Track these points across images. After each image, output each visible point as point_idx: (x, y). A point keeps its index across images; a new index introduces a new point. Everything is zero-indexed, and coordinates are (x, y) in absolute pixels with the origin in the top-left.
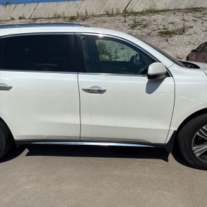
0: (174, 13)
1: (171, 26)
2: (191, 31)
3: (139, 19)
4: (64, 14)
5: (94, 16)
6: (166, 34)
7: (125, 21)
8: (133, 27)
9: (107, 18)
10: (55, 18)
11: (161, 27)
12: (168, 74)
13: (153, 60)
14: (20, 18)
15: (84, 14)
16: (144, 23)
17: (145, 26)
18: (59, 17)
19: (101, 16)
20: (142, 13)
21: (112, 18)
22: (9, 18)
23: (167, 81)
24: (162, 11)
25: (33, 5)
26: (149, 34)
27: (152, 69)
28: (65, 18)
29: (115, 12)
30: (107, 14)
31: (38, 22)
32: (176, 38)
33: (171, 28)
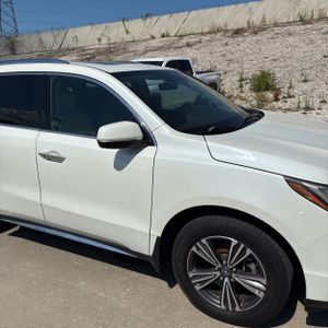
4: (226, 25)
5: (276, 25)
9: (299, 28)
10: (212, 32)
14: (163, 36)
18: (218, 31)
19: (289, 23)
21: (309, 26)
22: (149, 36)
25: (183, 15)
28: (226, 31)
29: (316, 17)
30: (301, 20)
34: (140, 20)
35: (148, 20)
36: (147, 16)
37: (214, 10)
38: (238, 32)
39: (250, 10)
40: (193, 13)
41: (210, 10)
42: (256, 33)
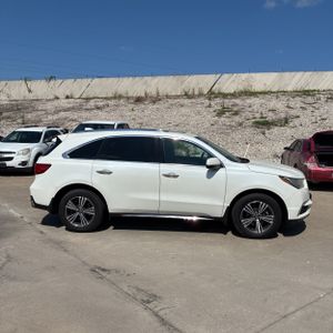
0: (277, 97)
1: (271, 114)
2: (296, 122)
3: (228, 102)
4: (127, 92)
5: (167, 96)
6: (263, 124)
7: (210, 106)
8: (220, 113)
9: (187, 101)
10: (115, 98)
11: (258, 115)
12: (222, 166)
13: (211, 156)
14: (67, 97)
15: (154, 93)
16: (235, 109)
17: (236, 113)
18: (120, 97)
20: (233, 95)
21: (193, 100)
22: (52, 97)
23: (221, 171)
24: (260, 93)
25: (86, 81)
26: (241, 124)
27: (210, 162)
28: (128, 98)
29: (196, 93)
30: (186, 94)
31: (92, 103)
32: (275, 130)
33: (270, 117)
34: (43, 82)
35: (52, 82)
36: (51, 78)
37: (115, 80)
38: (139, 100)
39: (146, 82)
40: (96, 80)
41: (111, 80)
42: (154, 102)
